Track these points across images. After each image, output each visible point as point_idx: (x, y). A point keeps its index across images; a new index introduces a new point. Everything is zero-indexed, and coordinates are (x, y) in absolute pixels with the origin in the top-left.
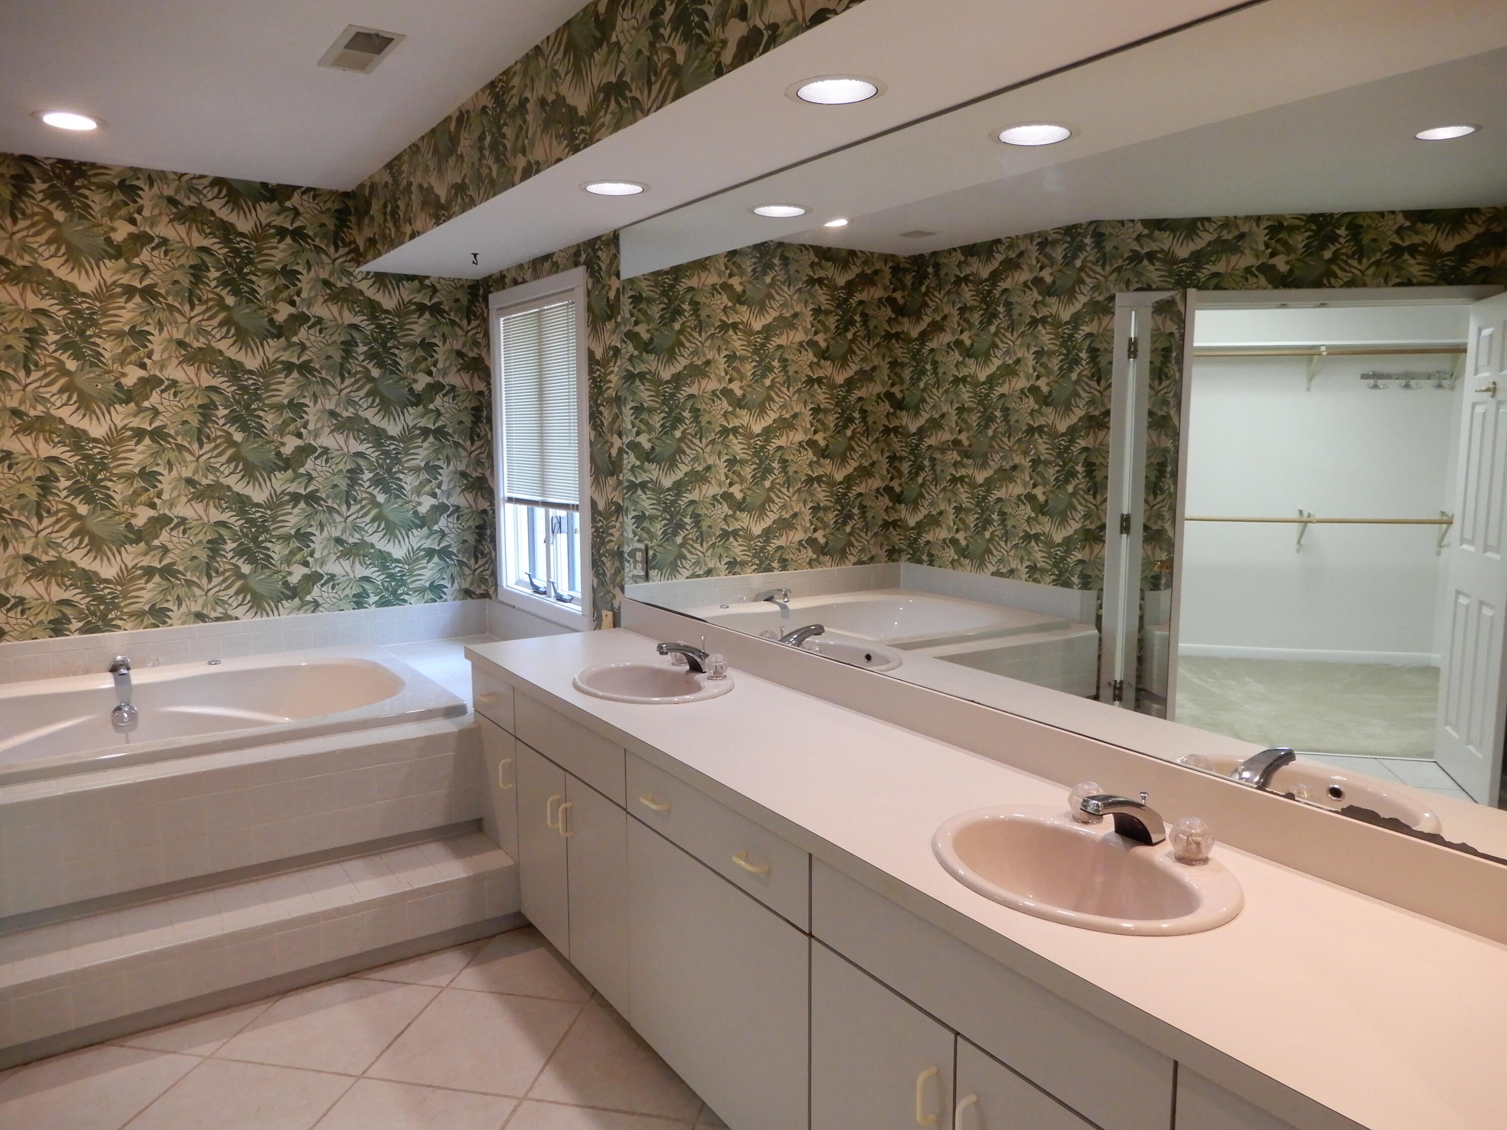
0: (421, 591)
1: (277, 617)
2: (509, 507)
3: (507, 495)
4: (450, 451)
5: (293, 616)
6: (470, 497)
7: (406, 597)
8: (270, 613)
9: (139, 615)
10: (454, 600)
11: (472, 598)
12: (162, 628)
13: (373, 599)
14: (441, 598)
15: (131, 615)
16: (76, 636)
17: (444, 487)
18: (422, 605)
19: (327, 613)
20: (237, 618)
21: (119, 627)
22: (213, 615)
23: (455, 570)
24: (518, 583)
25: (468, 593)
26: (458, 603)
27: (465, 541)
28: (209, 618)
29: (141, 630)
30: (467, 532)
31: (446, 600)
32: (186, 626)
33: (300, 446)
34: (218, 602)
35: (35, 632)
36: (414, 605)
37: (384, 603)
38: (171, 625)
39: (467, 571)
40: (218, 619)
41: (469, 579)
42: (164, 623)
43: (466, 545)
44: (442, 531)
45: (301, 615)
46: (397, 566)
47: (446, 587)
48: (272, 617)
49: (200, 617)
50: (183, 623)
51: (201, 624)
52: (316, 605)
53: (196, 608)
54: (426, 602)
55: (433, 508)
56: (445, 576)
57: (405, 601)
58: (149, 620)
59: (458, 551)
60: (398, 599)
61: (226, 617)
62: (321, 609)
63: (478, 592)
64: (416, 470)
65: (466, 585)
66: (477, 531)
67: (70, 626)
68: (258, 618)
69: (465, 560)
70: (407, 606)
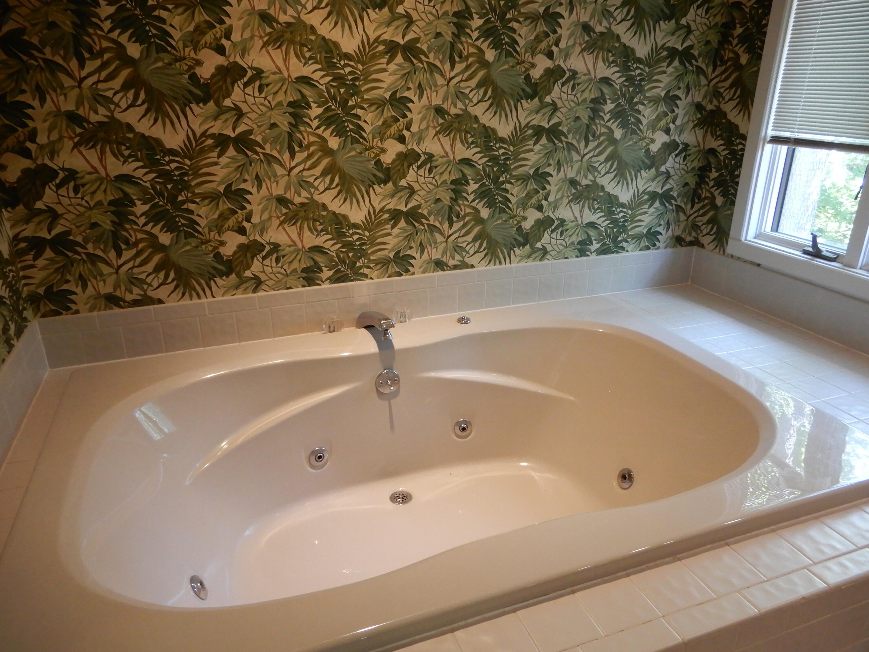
0: (638, 237)
1: (508, 265)
2: (769, 147)
3: (771, 133)
4: (690, 78)
5: (522, 264)
6: (700, 133)
7: (624, 244)
8: (503, 260)
9: (384, 263)
10: (666, 247)
11: (681, 245)
12: (406, 277)
13: (596, 246)
14: (655, 245)
15: (377, 262)
16: (327, 286)
17: (678, 122)
18: (637, 253)
19: (554, 261)
20: (472, 266)
21: (366, 276)
22: (451, 263)
23: (671, 216)
24: (759, 236)
25: (679, 241)
26: (669, 250)
27: (686, 184)
28: (447, 266)
29: (386, 279)
30: (690, 174)
31: (658, 248)
32: (426, 275)
33: (549, 68)
34: (458, 249)
35: (290, 281)
36: (630, 254)
37: (604, 251)
38: (413, 274)
39: (682, 217)
40: (455, 267)
41: (682, 226)
42: (407, 271)
43: (687, 188)
44: (668, 173)
45: (530, 263)
46: (621, 212)
47: (661, 234)
48: (503, 266)
49: (440, 265)
50: (424, 272)
51: (441, 273)
52: (545, 252)
53: (436, 255)
54: (641, 250)
55: (665, 146)
56: (662, 223)
57: (623, 248)
58: (393, 268)
59: (679, 195)
60: (617, 247)
61: (463, 265)
62: (548, 256)
63: (688, 239)
64: (656, 101)
65: (678, 233)
66: (699, 173)
67: (321, 275)
68: (491, 267)
69: (683, 205)
70: (624, 254)
